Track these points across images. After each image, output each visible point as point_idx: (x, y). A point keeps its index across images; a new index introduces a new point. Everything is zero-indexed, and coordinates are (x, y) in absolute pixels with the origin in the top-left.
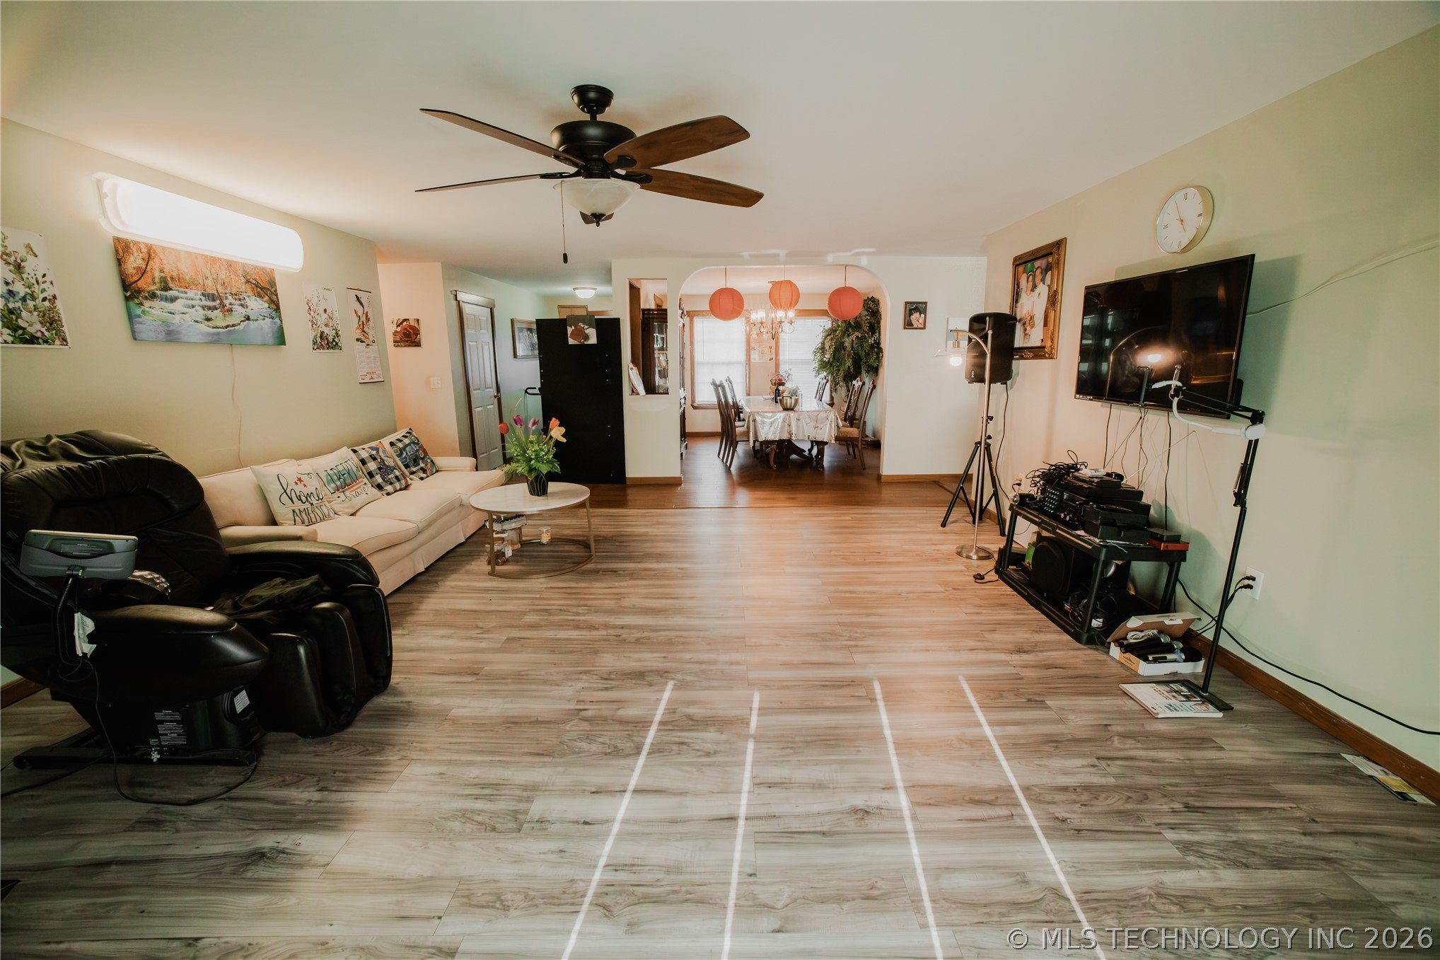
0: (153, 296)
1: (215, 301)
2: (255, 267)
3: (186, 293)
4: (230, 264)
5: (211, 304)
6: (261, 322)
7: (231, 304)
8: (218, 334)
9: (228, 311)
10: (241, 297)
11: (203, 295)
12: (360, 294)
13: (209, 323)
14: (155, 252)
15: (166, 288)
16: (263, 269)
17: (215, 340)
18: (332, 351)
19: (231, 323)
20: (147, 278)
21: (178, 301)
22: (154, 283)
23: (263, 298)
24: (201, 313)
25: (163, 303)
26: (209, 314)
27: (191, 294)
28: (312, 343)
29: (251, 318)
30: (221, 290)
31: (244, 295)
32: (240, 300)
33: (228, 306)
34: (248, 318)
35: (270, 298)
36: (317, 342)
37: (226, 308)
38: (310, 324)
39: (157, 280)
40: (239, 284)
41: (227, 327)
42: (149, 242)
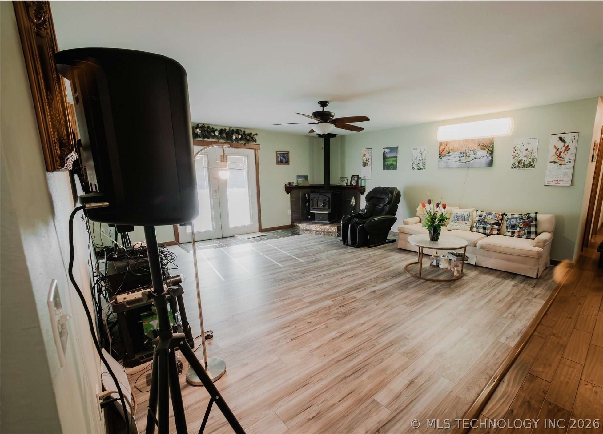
0: (445, 155)
1: (464, 154)
2: (484, 139)
3: (454, 153)
4: (473, 141)
5: (462, 155)
6: (481, 159)
7: (470, 154)
8: (462, 165)
9: (468, 157)
10: (475, 151)
11: (460, 153)
12: (562, 136)
13: (460, 161)
14: (448, 143)
15: (449, 153)
16: (488, 139)
17: (460, 167)
18: (526, 168)
19: (468, 161)
20: (445, 151)
21: (452, 156)
22: (446, 152)
23: (485, 150)
24: (458, 158)
25: (447, 157)
26: (461, 158)
27: (456, 153)
28: (511, 165)
29: (477, 158)
30: (467, 150)
31: (476, 150)
32: (474, 152)
33: (468, 155)
34: (476, 158)
35: (489, 149)
36: (515, 165)
37: (467, 156)
38: (513, 157)
39: (447, 151)
40: (476, 146)
41: (466, 162)
42: (447, 141)
